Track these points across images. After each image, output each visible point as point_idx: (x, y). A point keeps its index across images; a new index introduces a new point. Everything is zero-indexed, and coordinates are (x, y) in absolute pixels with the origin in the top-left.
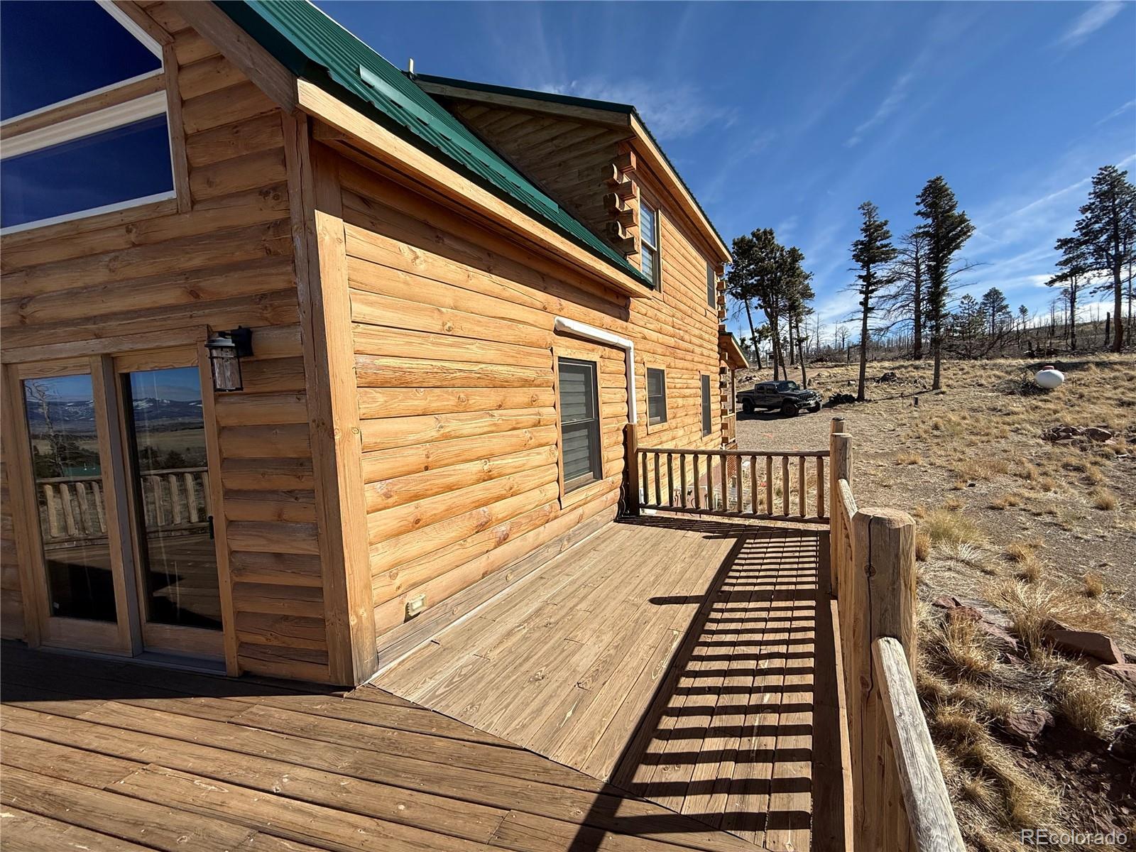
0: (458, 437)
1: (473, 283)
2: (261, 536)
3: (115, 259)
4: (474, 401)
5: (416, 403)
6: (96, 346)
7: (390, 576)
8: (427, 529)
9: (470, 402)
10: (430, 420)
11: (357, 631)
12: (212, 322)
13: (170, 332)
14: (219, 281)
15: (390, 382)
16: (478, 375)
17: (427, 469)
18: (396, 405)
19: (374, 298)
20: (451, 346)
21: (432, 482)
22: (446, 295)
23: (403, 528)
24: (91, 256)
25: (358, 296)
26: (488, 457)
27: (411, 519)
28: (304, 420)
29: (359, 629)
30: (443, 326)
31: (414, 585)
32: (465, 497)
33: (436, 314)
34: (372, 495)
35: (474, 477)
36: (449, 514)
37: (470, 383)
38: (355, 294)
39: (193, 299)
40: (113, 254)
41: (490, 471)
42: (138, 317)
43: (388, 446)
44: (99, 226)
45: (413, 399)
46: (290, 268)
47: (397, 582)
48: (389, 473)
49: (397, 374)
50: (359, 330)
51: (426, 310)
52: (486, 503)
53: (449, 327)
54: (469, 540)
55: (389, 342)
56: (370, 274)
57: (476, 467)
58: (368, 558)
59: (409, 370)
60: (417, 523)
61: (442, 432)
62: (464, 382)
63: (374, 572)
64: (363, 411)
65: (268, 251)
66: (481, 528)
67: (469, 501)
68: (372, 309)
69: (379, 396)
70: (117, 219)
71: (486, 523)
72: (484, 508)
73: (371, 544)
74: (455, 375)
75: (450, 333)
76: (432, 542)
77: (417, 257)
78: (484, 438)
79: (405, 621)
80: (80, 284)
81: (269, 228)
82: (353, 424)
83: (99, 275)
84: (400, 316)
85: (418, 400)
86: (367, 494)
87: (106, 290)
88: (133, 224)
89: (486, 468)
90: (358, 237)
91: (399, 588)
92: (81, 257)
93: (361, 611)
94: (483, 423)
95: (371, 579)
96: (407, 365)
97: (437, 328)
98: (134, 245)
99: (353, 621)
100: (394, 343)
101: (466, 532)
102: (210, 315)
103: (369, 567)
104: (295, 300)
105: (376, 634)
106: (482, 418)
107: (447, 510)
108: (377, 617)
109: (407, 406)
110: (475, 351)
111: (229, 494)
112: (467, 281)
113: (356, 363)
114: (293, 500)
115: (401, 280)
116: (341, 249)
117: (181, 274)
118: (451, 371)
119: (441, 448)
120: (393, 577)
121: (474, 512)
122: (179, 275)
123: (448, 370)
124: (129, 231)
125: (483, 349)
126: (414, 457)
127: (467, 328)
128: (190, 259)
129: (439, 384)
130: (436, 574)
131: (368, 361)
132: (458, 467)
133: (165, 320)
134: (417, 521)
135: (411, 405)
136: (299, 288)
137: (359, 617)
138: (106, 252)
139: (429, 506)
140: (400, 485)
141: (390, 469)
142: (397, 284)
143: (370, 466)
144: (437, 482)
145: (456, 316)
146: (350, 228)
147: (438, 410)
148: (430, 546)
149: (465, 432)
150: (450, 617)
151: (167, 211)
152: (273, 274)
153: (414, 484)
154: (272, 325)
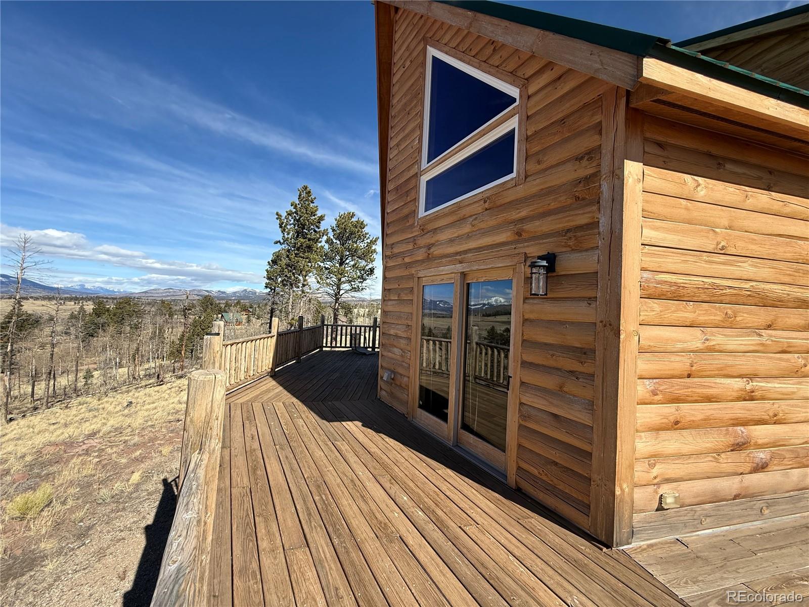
0: (721, 351)
1: (750, 203)
2: (545, 398)
3: (475, 219)
4: (740, 318)
5: (687, 315)
6: (459, 268)
7: (649, 464)
8: (684, 432)
9: (738, 319)
10: (697, 332)
11: (620, 502)
12: (528, 250)
13: (501, 258)
14: (537, 224)
15: (665, 295)
16: (749, 293)
17: (689, 376)
18: (669, 315)
19: (659, 224)
20: (724, 264)
21: (694, 390)
22: (722, 216)
23: (664, 425)
24: (463, 219)
25: (647, 224)
26: (751, 377)
27: (672, 419)
28: (592, 320)
29: (622, 501)
30: (717, 245)
31: (668, 481)
32: (723, 412)
33: (711, 235)
34: (643, 389)
35: (735, 394)
36: (706, 424)
37: (739, 299)
38: (646, 222)
39: (517, 237)
40: (474, 217)
41: (753, 392)
42: (484, 251)
43: (658, 350)
44: (469, 202)
45: (683, 311)
46: (595, 208)
47: (655, 471)
48: (658, 373)
49: (672, 288)
50: (645, 251)
51: (702, 231)
52: (745, 423)
53: (723, 246)
54: (723, 455)
55: (668, 260)
56: (659, 205)
57: (737, 384)
58: (634, 442)
59: (683, 285)
60: (676, 425)
61: (706, 345)
62: (734, 299)
63: (637, 455)
64: (642, 318)
65: (577, 198)
66: (738, 447)
67: (728, 416)
68: (658, 233)
69: (656, 306)
70: (480, 197)
71: (745, 444)
72: (742, 428)
73: (637, 431)
74: (724, 291)
75: (722, 252)
76: (689, 446)
77: (699, 185)
78: (749, 356)
79: (657, 510)
80: (456, 235)
81: (580, 182)
82: (634, 328)
83: (466, 229)
84: (679, 237)
85: (688, 312)
86: (639, 388)
87: (468, 236)
88: (488, 198)
89: (748, 387)
90: (653, 175)
91: (655, 478)
92: (458, 221)
93: (625, 486)
94: (750, 341)
95: (634, 461)
96: (682, 281)
97: (710, 248)
98: (486, 209)
99: (618, 492)
100: (672, 261)
101: (720, 447)
102: (528, 246)
103: (634, 450)
104: (597, 230)
105: (633, 511)
106: (749, 336)
107: (705, 420)
108: (635, 496)
109: (678, 317)
110: (747, 268)
111: (524, 364)
112: (744, 201)
113: (641, 278)
114: (575, 379)
115: (683, 206)
116: (640, 187)
117: (512, 223)
118: (721, 288)
119: (704, 360)
120: (652, 466)
121: (730, 429)
122: (510, 223)
123: (718, 287)
124: (485, 202)
125: (756, 267)
126: (679, 364)
127: (741, 247)
128: (519, 212)
129: (708, 299)
130: (688, 477)
131: (649, 276)
132: (718, 380)
133: (498, 251)
134: (677, 423)
135: (682, 317)
136: (601, 221)
137: (622, 490)
138: (471, 216)
139: (690, 411)
140: (665, 386)
141: (659, 370)
142: (679, 210)
143: (644, 365)
144: (697, 390)
145: (730, 235)
146: (649, 170)
147: (705, 324)
148: (686, 449)
149: (730, 347)
150: (698, 524)
151: (509, 186)
152: (579, 214)
153: (678, 387)
154: (573, 250)
